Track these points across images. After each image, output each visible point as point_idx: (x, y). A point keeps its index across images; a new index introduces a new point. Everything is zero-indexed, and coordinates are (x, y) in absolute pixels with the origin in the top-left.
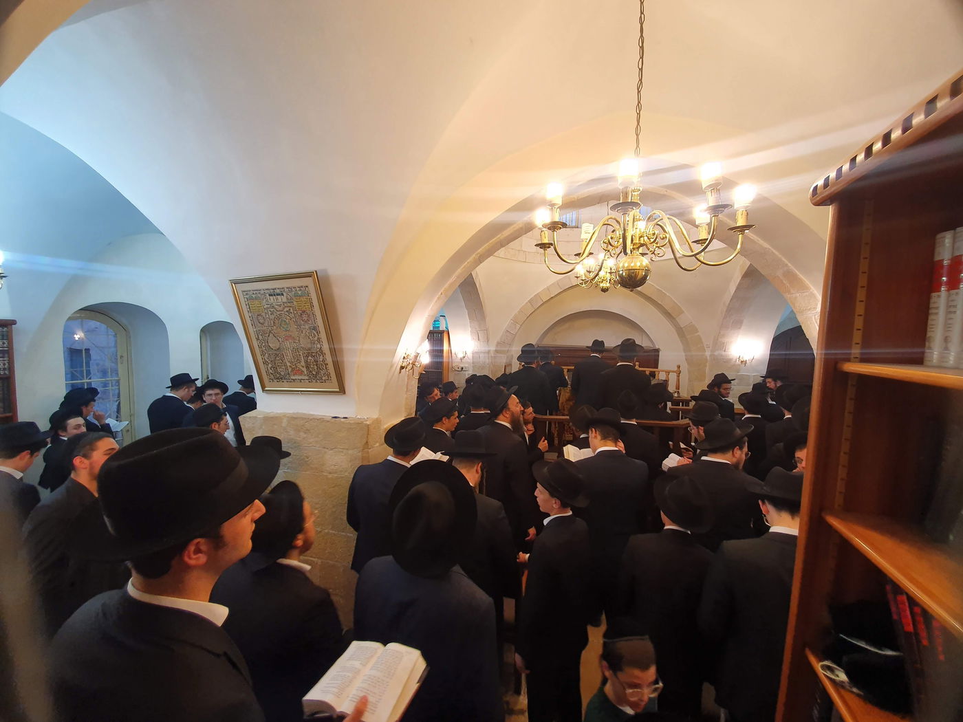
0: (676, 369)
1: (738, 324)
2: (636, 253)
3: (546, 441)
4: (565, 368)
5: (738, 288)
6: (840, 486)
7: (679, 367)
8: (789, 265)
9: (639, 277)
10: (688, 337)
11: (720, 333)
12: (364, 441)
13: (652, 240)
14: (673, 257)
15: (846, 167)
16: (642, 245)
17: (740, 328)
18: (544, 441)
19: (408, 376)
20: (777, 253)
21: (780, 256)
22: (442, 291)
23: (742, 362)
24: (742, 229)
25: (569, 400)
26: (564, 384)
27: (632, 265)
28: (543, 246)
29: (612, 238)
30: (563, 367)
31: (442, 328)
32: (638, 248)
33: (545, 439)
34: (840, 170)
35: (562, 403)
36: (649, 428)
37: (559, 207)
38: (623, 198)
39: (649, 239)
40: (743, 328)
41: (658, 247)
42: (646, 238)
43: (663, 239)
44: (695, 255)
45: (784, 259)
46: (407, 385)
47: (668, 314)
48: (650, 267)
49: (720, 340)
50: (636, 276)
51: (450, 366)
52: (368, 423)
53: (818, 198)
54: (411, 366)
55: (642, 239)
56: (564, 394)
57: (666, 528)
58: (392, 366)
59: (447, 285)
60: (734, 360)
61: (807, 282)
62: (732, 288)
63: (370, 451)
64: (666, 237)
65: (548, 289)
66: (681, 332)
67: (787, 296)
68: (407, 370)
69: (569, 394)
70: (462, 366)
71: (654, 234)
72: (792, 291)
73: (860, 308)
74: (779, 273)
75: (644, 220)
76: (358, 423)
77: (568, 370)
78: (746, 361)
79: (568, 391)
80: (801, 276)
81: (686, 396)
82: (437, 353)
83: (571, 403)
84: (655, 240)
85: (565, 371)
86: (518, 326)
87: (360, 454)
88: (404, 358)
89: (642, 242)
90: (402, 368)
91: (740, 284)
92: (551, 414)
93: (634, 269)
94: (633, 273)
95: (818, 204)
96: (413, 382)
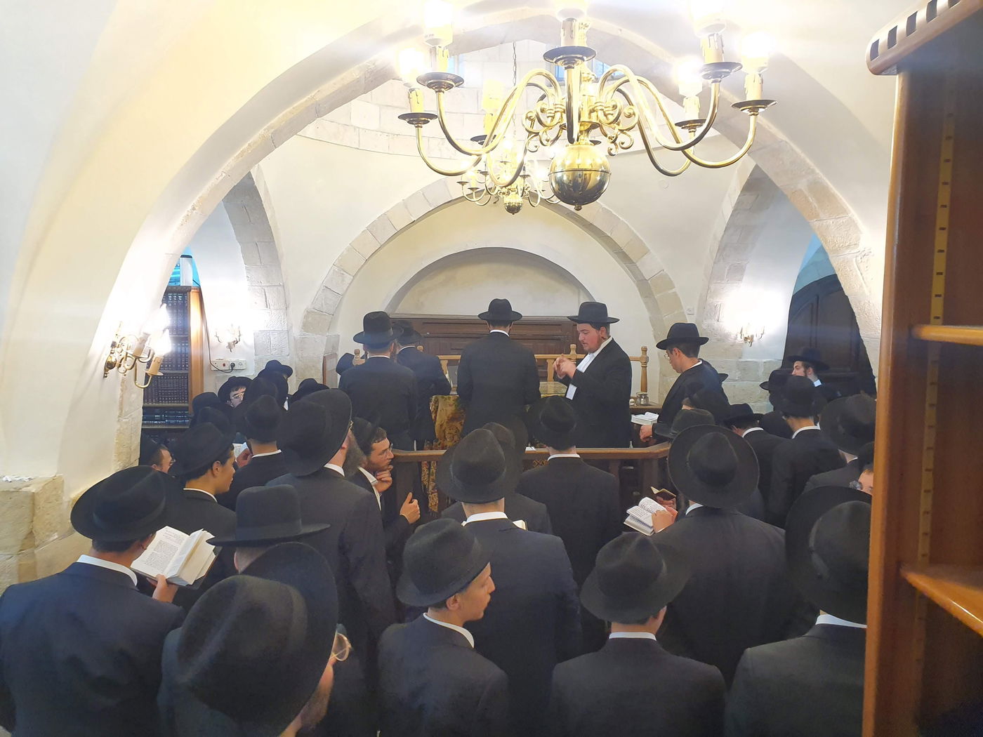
0: (640, 354)
1: (737, 272)
2: (585, 139)
3: (416, 501)
4: (444, 360)
5: (736, 210)
6: (924, 525)
7: (645, 350)
8: (817, 171)
9: (591, 184)
10: (657, 296)
11: (709, 288)
12: (24, 530)
13: (611, 118)
14: (644, 148)
15: (922, 16)
16: (594, 126)
17: (740, 280)
18: (411, 502)
19: (123, 381)
20: (798, 150)
21: (803, 155)
22: (195, 201)
23: (746, 339)
24: (755, 106)
25: (452, 419)
26: (444, 389)
27: (578, 162)
28: (417, 119)
29: (542, 111)
30: (440, 357)
31: (187, 280)
32: (588, 131)
33: (414, 497)
34: (912, 19)
35: (441, 425)
36: (603, 463)
37: (446, 47)
38: (566, 40)
39: (606, 115)
40: (745, 278)
41: (622, 131)
42: (601, 114)
43: (629, 116)
44: (683, 149)
45: (808, 161)
46: (121, 403)
47: (622, 256)
48: (608, 165)
49: (710, 300)
50: (585, 181)
51: (206, 362)
52: (33, 489)
53: (878, 61)
54: (130, 361)
55: (594, 115)
56: (444, 409)
57: (611, 636)
58: (86, 363)
59: (204, 191)
60: (733, 336)
61: (844, 201)
62: (728, 209)
63: (36, 551)
64: (634, 114)
65: (405, 204)
66: (644, 286)
67: (815, 224)
68: (122, 370)
69: (453, 408)
70: (233, 360)
71: (615, 107)
72: (822, 216)
73: (941, 240)
74: (802, 185)
75: (597, 80)
76: (8, 492)
77: (450, 363)
78: (752, 337)
79: (451, 401)
80: (834, 190)
81: (657, 402)
82: (181, 334)
83: (458, 425)
84: (617, 119)
85: (444, 364)
86: (348, 278)
87: (14, 561)
88: (114, 345)
89: (594, 120)
90: (110, 366)
91: (738, 203)
92: (420, 448)
93: (582, 170)
94: (580, 176)
95: (877, 71)
96: (134, 396)
